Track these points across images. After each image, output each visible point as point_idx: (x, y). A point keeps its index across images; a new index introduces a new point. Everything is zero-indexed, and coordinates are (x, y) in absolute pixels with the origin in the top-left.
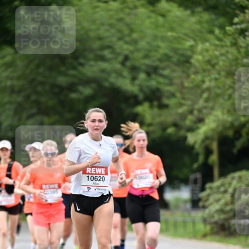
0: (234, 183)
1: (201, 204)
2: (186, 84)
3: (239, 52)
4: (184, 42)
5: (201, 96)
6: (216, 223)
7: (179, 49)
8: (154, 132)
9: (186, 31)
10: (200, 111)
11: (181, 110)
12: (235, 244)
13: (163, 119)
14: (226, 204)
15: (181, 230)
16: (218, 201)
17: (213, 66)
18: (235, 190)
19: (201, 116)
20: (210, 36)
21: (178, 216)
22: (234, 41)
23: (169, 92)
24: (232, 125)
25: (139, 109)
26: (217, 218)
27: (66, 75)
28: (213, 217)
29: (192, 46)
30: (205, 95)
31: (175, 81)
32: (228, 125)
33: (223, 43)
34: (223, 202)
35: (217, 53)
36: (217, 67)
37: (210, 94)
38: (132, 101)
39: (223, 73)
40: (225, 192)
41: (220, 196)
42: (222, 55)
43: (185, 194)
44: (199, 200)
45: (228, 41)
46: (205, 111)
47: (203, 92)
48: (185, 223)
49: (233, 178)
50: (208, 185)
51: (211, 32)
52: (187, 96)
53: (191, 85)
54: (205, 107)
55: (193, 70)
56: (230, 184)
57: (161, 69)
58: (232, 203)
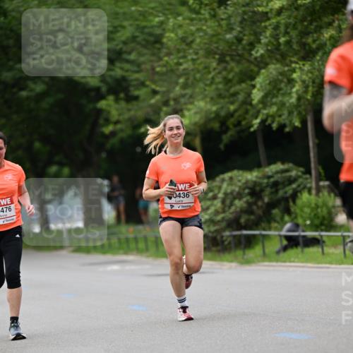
0: (225, 185)
2: (158, 69)
3: (220, 25)
4: (151, 18)
5: (177, 83)
7: (145, 27)
8: (122, 130)
9: (153, 5)
10: (176, 100)
11: (153, 101)
12: (232, 261)
13: (132, 113)
14: (217, 213)
17: (189, 44)
18: (226, 194)
19: (179, 107)
20: (183, 9)
22: (212, 13)
23: (137, 80)
24: (217, 114)
25: (102, 104)
27: (11, 69)
29: (162, 23)
30: (181, 80)
31: (143, 67)
32: (213, 115)
33: (200, 16)
34: (212, 210)
35: (193, 28)
36: (194, 46)
37: (187, 79)
38: (93, 94)
39: (201, 52)
40: (215, 198)
41: (209, 203)
42: (199, 30)
45: (205, 13)
46: (182, 100)
47: (179, 76)
49: (223, 180)
51: (184, 3)
53: (164, 69)
54: (183, 96)
55: (165, 51)
56: (220, 188)
57: (126, 52)
58: (224, 211)
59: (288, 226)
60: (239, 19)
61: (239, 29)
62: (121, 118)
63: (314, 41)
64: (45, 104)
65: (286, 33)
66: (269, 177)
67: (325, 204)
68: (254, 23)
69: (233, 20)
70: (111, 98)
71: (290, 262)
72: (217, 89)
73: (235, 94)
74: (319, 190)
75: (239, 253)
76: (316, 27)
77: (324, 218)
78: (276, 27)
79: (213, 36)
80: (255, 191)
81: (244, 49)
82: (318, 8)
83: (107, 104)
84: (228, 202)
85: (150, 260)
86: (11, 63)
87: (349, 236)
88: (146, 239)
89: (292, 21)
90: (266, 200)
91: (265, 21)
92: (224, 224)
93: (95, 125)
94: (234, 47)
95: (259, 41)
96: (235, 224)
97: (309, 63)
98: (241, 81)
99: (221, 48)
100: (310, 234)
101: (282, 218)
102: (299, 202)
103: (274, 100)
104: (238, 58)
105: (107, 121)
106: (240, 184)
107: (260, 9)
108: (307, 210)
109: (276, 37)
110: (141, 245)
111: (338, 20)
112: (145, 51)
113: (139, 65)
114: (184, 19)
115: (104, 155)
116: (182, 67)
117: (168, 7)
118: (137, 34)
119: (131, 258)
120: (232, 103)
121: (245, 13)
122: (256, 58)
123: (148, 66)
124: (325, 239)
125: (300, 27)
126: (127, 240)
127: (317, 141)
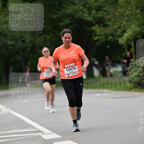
1: (127, 73)
2: (116, 14)
5: (124, 19)
6: (136, 82)
8: (102, 39)
10: (124, 27)
11: (114, 28)
13: (106, 32)
14: (140, 72)
15: (118, 87)
16: (136, 71)
17: (129, 4)
19: (125, 29)
21: (117, 80)
23: (108, 18)
24: (140, 32)
25: (94, 28)
26: (136, 79)
27: (56, 14)
28: (134, 79)
30: (126, 18)
31: (110, 13)
32: (139, 33)
34: (138, 71)
36: (131, 4)
37: (128, 18)
38: (90, 24)
39: (134, 7)
41: (137, 68)
43: (119, 69)
44: (127, 71)
47: (125, 17)
48: (120, 83)
50: (130, 64)
52: (117, 20)
53: (119, 14)
54: (126, 25)
55: (119, 6)
57: (103, 7)
58: (143, 72)
62: (101, 34)
70: (97, 25)
72: (140, 22)
83: (96, 28)
85: (113, 92)
86: (56, 11)
88: (111, 83)
92: (143, 77)
93: (91, 36)
99: (142, 5)
105: (96, 35)
110: (109, 86)
112: (112, 7)
113: (108, 12)
115: (94, 49)
116: (126, 13)
119: (105, 91)
123: (112, 13)
126: (104, 84)
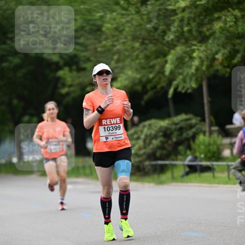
0: (145, 130)
2: (99, 49)
3: (142, 19)
4: (94, 13)
5: (112, 59)
7: (90, 20)
8: (74, 91)
9: (95, 5)
12: (150, 182)
13: (81, 80)
14: (140, 149)
17: (121, 32)
18: (146, 136)
20: (117, 7)
22: (137, 9)
23: (85, 56)
24: (140, 81)
25: (60, 73)
29: (102, 17)
30: (116, 57)
31: (89, 47)
32: (137, 81)
33: (128, 12)
34: (137, 147)
35: (123, 20)
36: (124, 33)
37: (119, 56)
38: (54, 67)
39: (129, 38)
40: (138, 138)
42: (127, 22)
45: (132, 10)
47: (114, 54)
49: (144, 126)
51: (117, 4)
52: (101, 59)
53: (103, 49)
54: (117, 68)
55: (104, 37)
56: (142, 132)
58: (145, 148)
59: (190, 158)
60: (156, 14)
61: (155, 21)
62: (73, 83)
63: (208, 30)
64: (20, 74)
65: (189, 24)
66: (176, 124)
67: (215, 143)
68: (166, 17)
69: (151, 15)
70: (67, 69)
71: (191, 182)
72: (140, 63)
73: (153, 67)
74: (211, 133)
75: (156, 177)
76: (209, 20)
77: (214, 153)
78: (182, 20)
79: (137, 26)
80: (166, 134)
81: (159, 35)
82: (210, 6)
83: (64, 73)
84: (148, 141)
87: (232, 165)
89: (192, 15)
90: (174, 139)
91: (173, 16)
92: (145, 157)
93: (55, 87)
94: (152, 34)
95: (169, 30)
96: (152, 156)
97: (204, 45)
98: (157, 57)
99: (143, 34)
100: (205, 163)
101: (185, 153)
102: (197, 141)
103: (180, 71)
104: (155, 41)
105: (64, 85)
106: (156, 129)
107: (170, 7)
108: (202, 147)
109: (181, 27)
111: (225, 15)
112: (90, 36)
113: (85, 47)
114: (118, 14)
116: (115, 49)
117: (106, 6)
118: (85, 25)
120: (151, 72)
121: (160, 10)
122: (168, 42)
123: (92, 47)
124: (215, 167)
125: (198, 20)
126: (78, 168)
127: (209, 99)
